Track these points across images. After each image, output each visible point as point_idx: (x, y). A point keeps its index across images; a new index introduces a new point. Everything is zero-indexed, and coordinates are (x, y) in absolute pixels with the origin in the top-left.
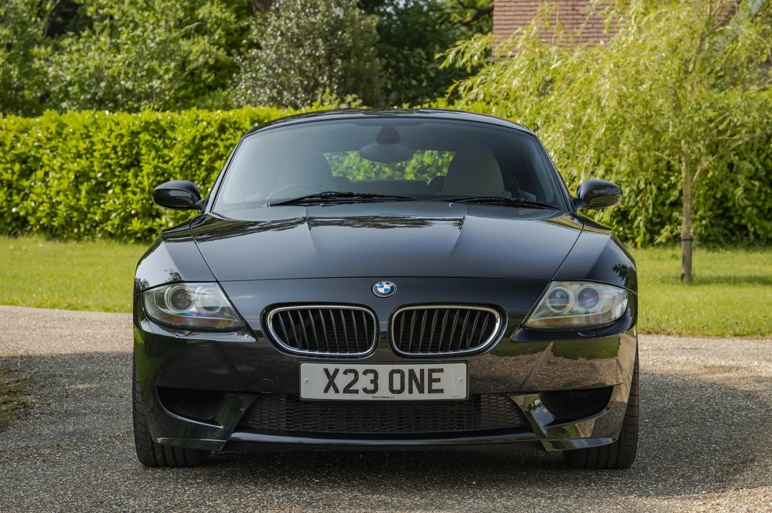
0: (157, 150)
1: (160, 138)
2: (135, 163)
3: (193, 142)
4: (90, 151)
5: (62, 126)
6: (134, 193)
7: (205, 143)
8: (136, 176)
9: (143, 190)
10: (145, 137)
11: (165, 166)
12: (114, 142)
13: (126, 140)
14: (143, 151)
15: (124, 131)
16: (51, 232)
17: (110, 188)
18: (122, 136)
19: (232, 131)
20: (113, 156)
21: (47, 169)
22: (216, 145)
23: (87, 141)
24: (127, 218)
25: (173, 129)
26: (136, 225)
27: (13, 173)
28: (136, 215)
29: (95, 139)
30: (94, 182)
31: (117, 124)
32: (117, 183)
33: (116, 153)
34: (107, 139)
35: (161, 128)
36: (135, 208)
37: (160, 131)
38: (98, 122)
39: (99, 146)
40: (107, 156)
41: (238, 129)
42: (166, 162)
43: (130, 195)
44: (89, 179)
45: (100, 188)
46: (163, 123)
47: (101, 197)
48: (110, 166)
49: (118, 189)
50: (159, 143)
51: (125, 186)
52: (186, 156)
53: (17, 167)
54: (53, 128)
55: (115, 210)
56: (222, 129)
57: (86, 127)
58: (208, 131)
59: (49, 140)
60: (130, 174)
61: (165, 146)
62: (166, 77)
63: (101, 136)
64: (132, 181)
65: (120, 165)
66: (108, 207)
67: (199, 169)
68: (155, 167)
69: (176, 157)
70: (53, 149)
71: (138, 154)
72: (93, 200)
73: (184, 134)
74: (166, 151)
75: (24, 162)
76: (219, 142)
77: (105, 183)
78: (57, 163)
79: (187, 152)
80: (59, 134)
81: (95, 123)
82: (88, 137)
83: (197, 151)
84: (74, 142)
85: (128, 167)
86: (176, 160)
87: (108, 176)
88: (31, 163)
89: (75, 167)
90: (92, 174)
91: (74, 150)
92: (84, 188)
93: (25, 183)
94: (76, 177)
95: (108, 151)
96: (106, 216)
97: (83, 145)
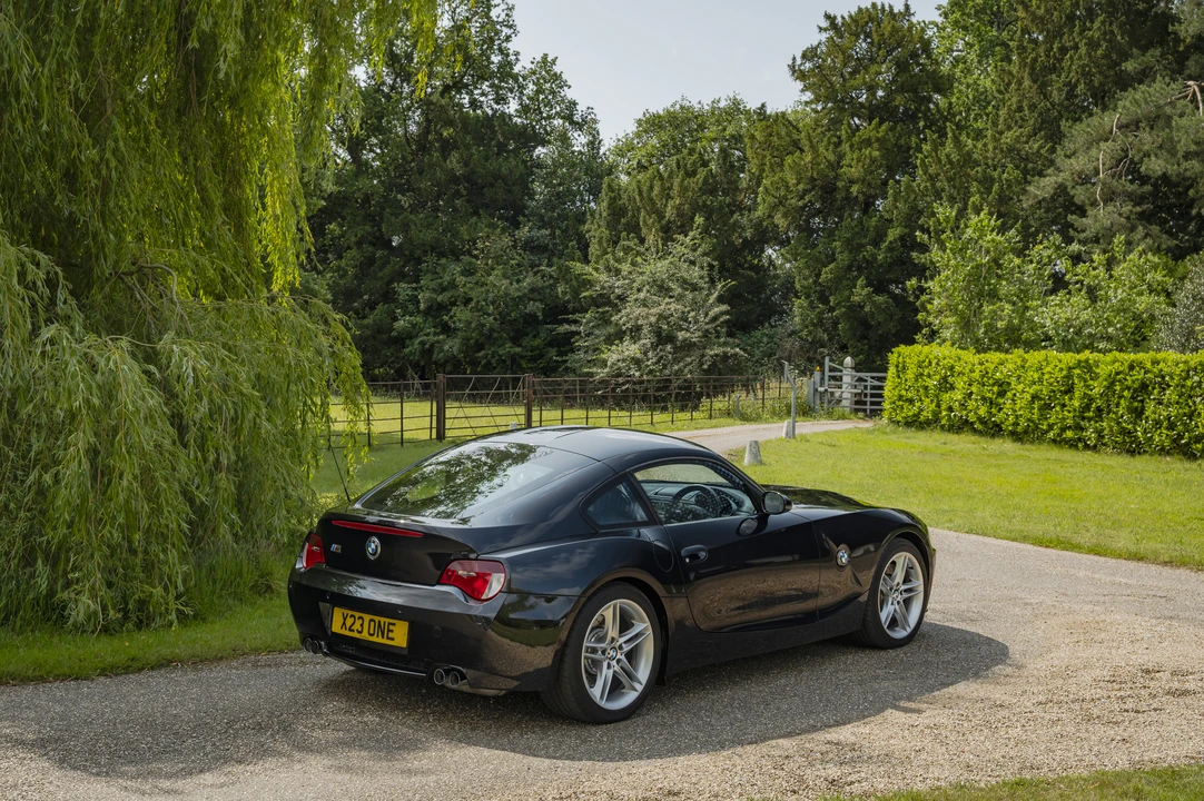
0: (1085, 381)
1: (1088, 372)
2: (1070, 390)
3: (1110, 376)
5: (1025, 361)
6: (1069, 412)
7: (1118, 377)
8: (1071, 399)
9: (1075, 410)
10: (1077, 371)
11: (1090, 393)
12: (1057, 374)
13: (1064, 373)
14: (1076, 382)
15: (1064, 366)
16: (1017, 436)
18: (1063, 369)
20: (1056, 384)
22: (1126, 380)
24: (1063, 430)
25: (1098, 366)
26: (1069, 434)
27: (993, 393)
28: (1070, 427)
31: (1060, 361)
33: (1058, 382)
35: (1089, 365)
37: (1088, 367)
38: (1049, 359)
42: (1091, 390)
43: (1065, 413)
46: (1091, 362)
50: (1087, 375)
51: (1064, 405)
52: (1105, 387)
53: (995, 389)
56: (1131, 367)
58: (1121, 369)
61: (1092, 379)
64: (1068, 403)
66: (1051, 421)
67: (1114, 396)
68: (1084, 393)
69: (1097, 388)
71: (1073, 383)
73: (1103, 370)
74: (1091, 382)
75: (1001, 386)
76: (1128, 377)
78: (1020, 387)
79: (1106, 383)
80: (1023, 367)
81: (1046, 360)
83: (1112, 384)
84: (1032, 373)
88: (1005, 387)
93: (1001, 401)
97: (1036, 376)
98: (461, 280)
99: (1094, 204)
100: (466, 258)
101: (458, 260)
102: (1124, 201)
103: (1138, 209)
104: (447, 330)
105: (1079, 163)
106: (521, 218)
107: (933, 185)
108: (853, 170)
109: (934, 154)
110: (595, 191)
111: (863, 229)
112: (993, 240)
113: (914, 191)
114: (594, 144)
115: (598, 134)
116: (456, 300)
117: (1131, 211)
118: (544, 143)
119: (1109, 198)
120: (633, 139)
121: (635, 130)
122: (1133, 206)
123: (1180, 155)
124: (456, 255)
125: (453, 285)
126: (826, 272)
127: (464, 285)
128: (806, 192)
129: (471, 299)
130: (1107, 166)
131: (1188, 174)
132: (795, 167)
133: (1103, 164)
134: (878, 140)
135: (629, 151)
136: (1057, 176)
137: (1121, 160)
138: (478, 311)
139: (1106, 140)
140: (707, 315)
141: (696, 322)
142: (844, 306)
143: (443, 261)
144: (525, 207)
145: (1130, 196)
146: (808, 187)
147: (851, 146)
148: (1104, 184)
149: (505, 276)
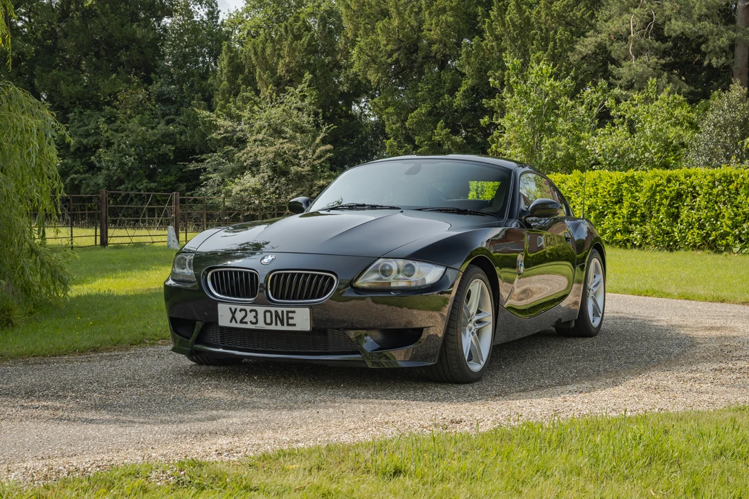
0: (632, 193)
1: (634, 186)
2: (619, 201)
3: (651, 188)
4: (596, 194)
5: (582, 179)
6: (619, 218)
7: (658, 189)
8: (620, 208)
10: (625, 185)
11: (636, 202)
12: (609, 188)
14: (624, 194)
17: (606, 215)
18: (613, 184)
19: (674, 182)
20: (608, 196)
21: (574, 204)
22: (665, 191)
23: (595, 188)
25: (641, 181)
26: (619, 236)
29: (598, 187)
30: (598, 212)
32: (610, 212)
33: (610, 195)
34: (605, 186)
35: (635, 180)
36: (620, 227)
37: (634, 182)
38: (601, 176)
39: (601, 191)
40: (605, 197)
41: (677, 180)
42: (637, 200)
43: (616, 219)
44: (595, 210)
45: (602, 215)
46: (636, 177)
47: (602, 220)
48: (606, 202)
49: (610, 216)
50: (633, 189)
52: (648, 197)
54: (577, 181)
55: (609, 228)
57: (594, 179)
58: (660, 182)
59: (575, 187)
60: (617, 207)
61: (637, 191)
62: (653, 151)
63: (602, 185)
64: (618, 211)
65: (612, 202)
67: (655, 204)
68: (631, 203)
69: (642, 198)
70: (577, 193)
72: (597, 222)
73: (646, 184)
74: (637, 194)
77: (604, 212)
79: (648, 194)
81: (599, 177)
82: (596, 185)
84: (588, 188)
85: (616, 203)
86: (641, 199)
87: (605, 208)
89: (588, 203)
90: (597, 207)
91: (588, 193)
92: (593, 214)
94: (589, 209)
95: (605, 193)
96: (604, 232)
97: (592, 190)
98: (103, 127)
99: (627, 58)
100: (107, 108)
101: (101, 110)
102: (652, 55)
103: (663, 61)
104: (92, 168)
105: (615, 26)
106: (153, 75)
107: (499, 45)
108: (432, 33)
109: (499, 18)
110: (215, 54)
111: (441, 82)
112: (551, 85)
113: (483, 50)
114: (213, 15)
115: (217, 6)
116: (99, 144)
117: (657, 63)
118: (170, 15)
119: (639, 53)
120: (242, 14)
121: (244, 6)
122: (658, 59)
123: (695, 17)
124: (98, 106)
125: (97, 132)
126: (412, 117)
127: (107, 131)
128: (393, 52)
129: (113, 143)
130: (637, 28)
131: (701, 33)
132: (386, 31)
133: (634, 26)
134: (452, 9)
135: (240, 23)
136: (597, 37)
137: (647, 23)
138: (120, 152)
139: (636, 7)
140: (314, 152)
141: (306, 158)
142: (426, 145)
143: (89, 112)
144: (156, 66)
145: (657, 52)
146: (396, 47)
147: (430, 13)
148: (635, 41)
149: (142, 124)
